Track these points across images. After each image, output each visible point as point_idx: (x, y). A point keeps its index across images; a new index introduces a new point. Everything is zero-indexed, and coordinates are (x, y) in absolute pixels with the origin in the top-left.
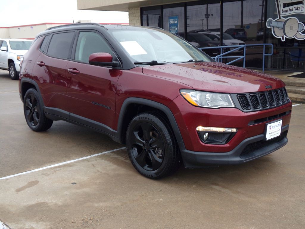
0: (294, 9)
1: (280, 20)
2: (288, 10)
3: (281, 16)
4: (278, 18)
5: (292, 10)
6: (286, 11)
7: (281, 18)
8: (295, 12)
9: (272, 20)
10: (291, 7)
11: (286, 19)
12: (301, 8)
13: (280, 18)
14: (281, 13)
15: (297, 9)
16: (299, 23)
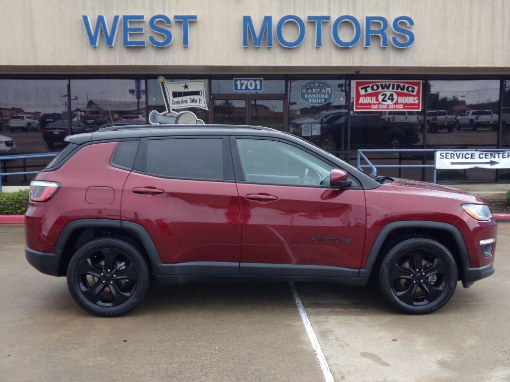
0: (189, 101)
1: (169, 114)
2: (181, 102)
3: (171, 108)
4: (167, 111)
5: (186, 102)
6: (178, 103)
7: (172, 111)
8: (190, 105)
9: (158, 113)
10: (184, 98)
11: (178, 114)
12: (198, 100)
13: (169, 112)
14: (171, 105)
15: (194, 101)
16: (197, 119)
